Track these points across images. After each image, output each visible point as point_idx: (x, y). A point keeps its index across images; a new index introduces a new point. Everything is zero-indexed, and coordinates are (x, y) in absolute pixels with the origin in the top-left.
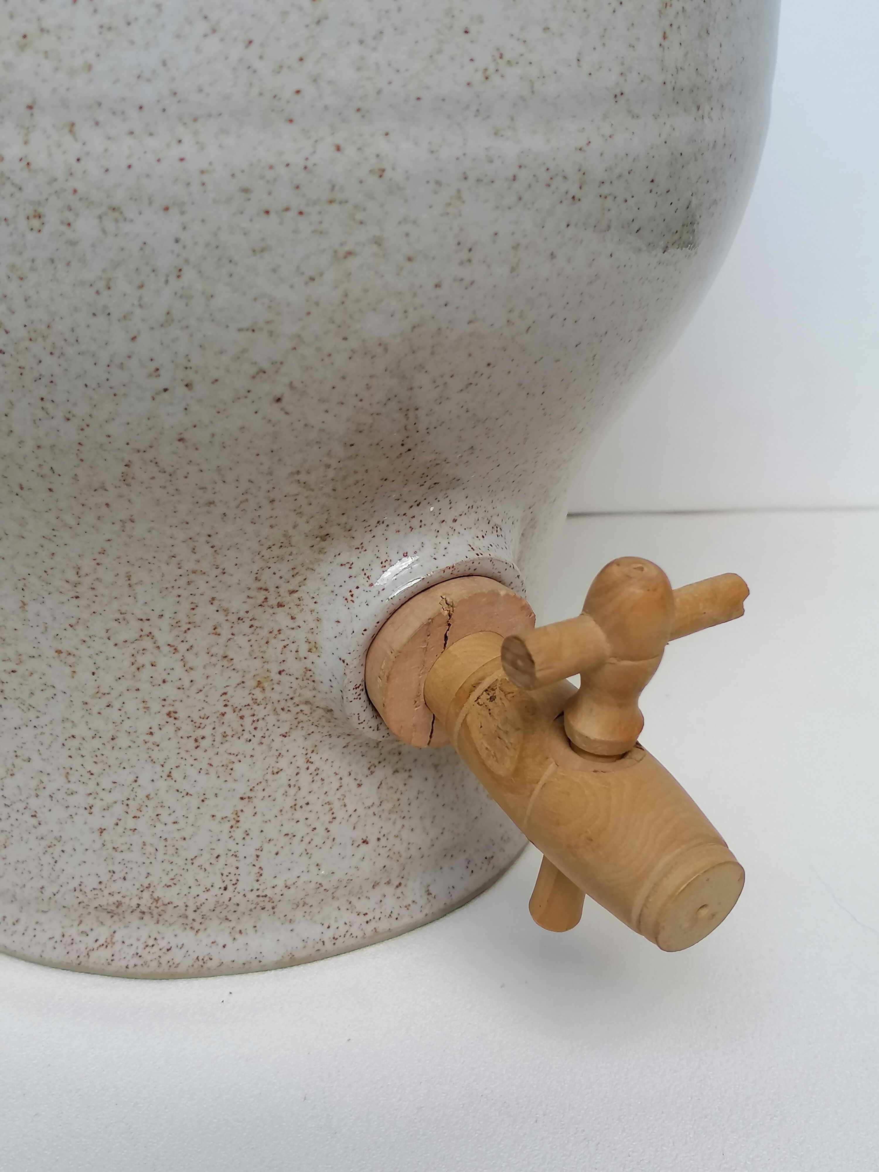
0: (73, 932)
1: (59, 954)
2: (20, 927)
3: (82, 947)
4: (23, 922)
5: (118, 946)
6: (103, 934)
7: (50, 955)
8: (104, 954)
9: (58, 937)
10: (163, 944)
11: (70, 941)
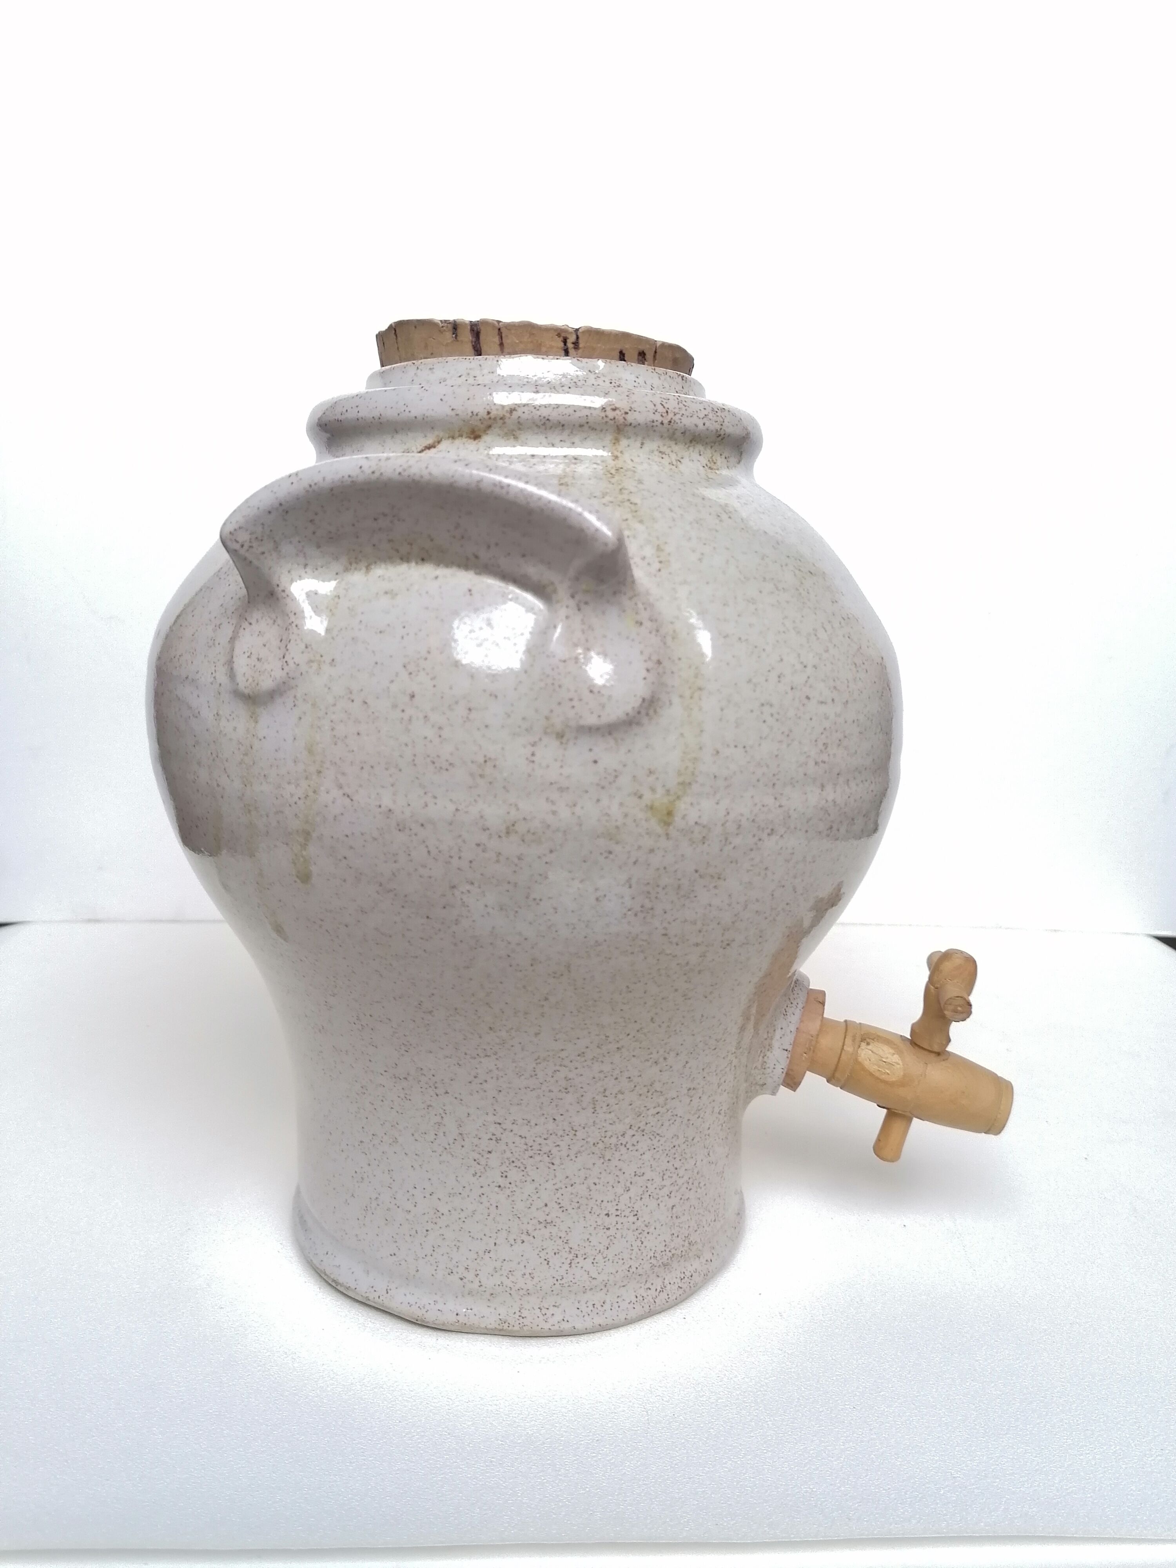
0: (642, 1292)
1: (639, 1310)
2: (607, 1306)
3: (650, 1298)
4: (608, 1301)
5: (669, 1287)
6: (658, 1283)
7: (632, 1314)
8: (663, 1296)
9: (634, 1299)
10: (688, 1274)
11: (642, 1299)
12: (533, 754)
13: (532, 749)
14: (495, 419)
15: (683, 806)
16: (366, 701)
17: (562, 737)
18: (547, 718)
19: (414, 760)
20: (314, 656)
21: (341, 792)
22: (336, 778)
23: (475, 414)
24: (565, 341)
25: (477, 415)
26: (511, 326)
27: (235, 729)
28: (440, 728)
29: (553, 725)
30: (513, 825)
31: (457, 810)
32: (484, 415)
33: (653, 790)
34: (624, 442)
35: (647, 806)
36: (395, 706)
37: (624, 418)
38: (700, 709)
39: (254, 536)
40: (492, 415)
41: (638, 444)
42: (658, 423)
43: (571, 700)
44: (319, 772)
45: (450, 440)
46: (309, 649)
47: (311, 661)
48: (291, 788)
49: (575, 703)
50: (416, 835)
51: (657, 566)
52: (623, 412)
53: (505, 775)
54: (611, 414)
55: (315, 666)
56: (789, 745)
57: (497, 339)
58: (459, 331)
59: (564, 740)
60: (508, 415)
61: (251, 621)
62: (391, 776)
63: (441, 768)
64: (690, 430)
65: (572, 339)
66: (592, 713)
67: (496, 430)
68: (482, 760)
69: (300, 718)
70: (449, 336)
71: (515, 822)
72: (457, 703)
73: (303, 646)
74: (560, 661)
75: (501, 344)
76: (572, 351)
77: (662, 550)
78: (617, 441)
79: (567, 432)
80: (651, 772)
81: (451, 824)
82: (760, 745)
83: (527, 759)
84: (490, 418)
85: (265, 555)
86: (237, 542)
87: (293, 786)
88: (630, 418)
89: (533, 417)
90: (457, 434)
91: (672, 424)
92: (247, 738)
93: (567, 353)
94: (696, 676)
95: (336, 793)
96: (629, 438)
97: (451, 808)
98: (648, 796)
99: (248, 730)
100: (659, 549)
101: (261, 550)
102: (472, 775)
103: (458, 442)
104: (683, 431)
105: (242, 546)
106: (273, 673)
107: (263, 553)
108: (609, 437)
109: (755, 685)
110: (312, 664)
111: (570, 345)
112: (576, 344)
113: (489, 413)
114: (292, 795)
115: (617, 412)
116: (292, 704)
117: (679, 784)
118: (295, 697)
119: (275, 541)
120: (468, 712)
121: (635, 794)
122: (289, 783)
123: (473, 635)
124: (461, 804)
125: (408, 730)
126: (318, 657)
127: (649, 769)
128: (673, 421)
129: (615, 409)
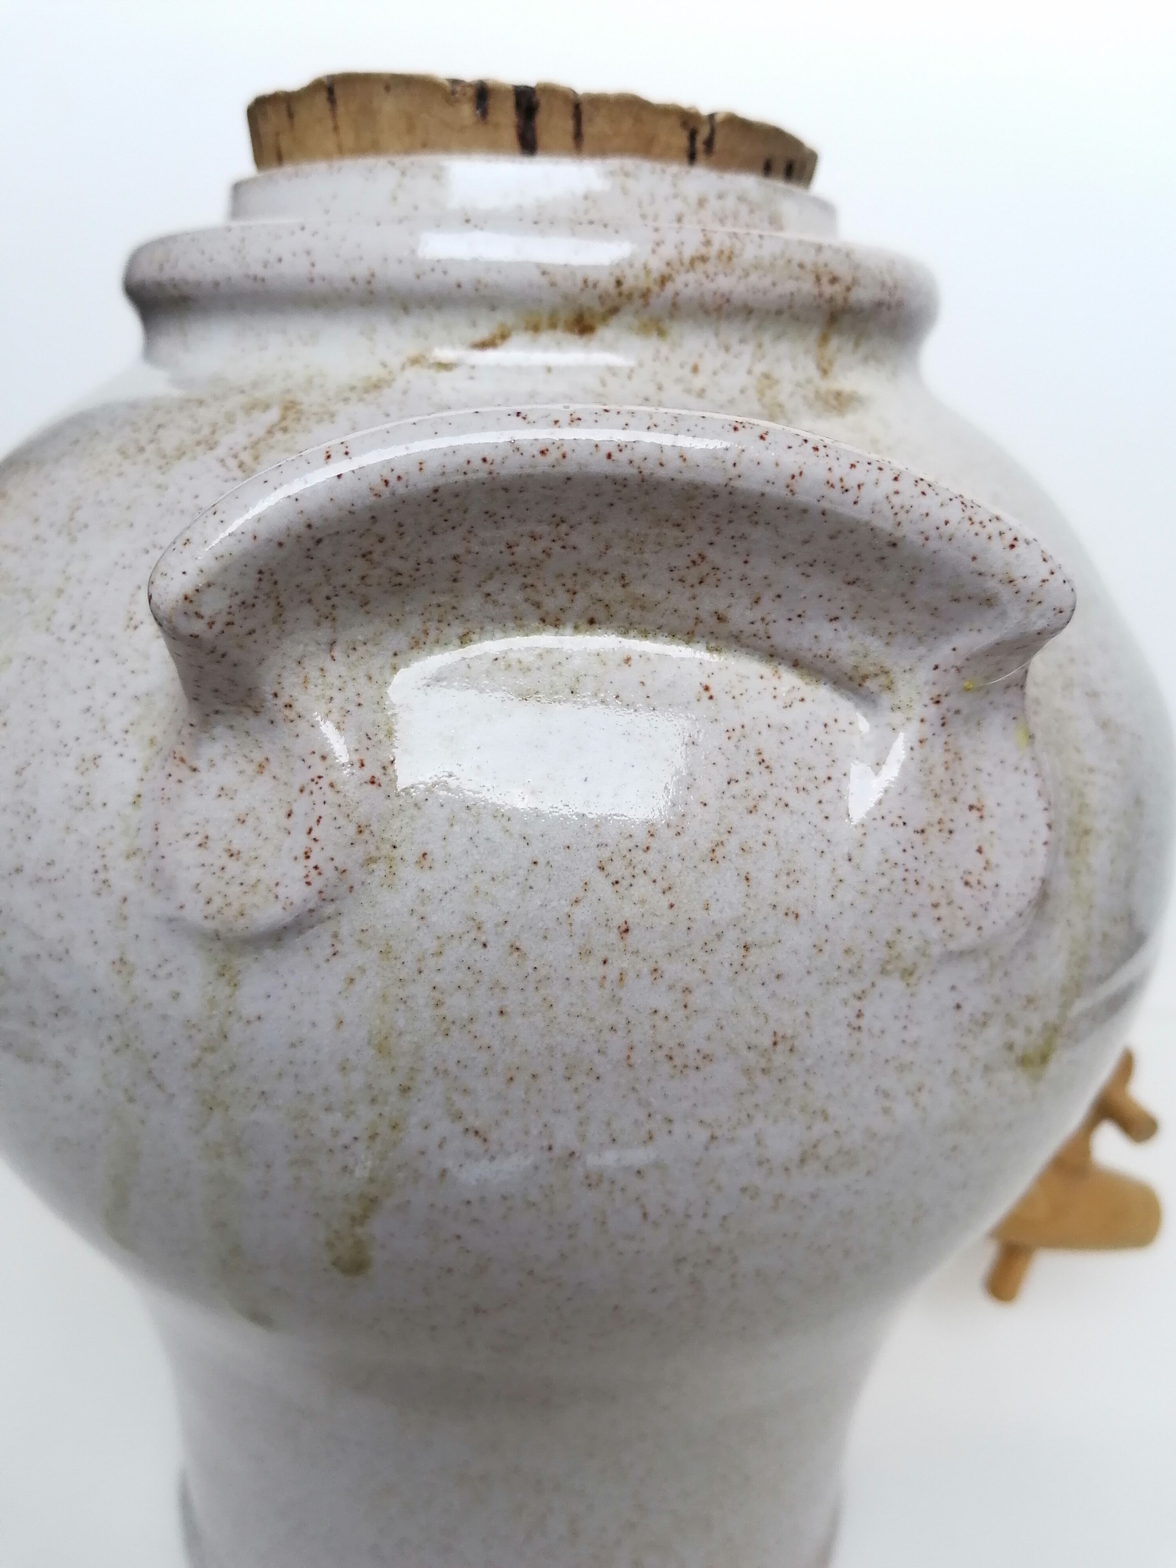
12: (859, 1015)
13: (857, 1005)
14: (630, 296)
16: (517, 944)
17: (911, 974)
18: (889, 945)
19: (629, 1057)
20: (378, 848)
21: (459, 1127)
22: (448, 1099)
23: (590, 284)
24: (693, 136)
25: (595, 286)
26: (598, 102)
27: (176, 996)
28: (687, 990)
29: (899, 956)
30: (815, 1146)
31: (713, 1137)
32: (611, 286)
33: (1028, 1030)
34: (834, 342)
35: (1017, 1059)
36: (585, 953)
37: (845, 299)
38: (1089, 869)
39: (237, 600)
40: (626, 287)
43: (935, 906)
44: (405, 1090)
45: (530, 333)
46: (366, 835)
47: (371, 860)
48: (335, 1119)
49: (943, 911)
50: (623, 1190)
52: (845, 286)
53: (809, 1061)
54: (828, 290)
55: (380, 868)
57: (570, 125)
58: (491, 102)
59: (912, 980)
60: (655, 289)
61: (196, 764)
62: (576, 1090)
63: (686, 1066)
65: (704, 133)
66: (968, 925)
67: (626, 317)
68: (767, 1041)
69: (352, 980)
70: (467, 111)
71: (819, 1141)
72: (719, 936)
73: (352, 830)
75: (578, 136)
76: (701, 156)
78: (824, 339)
79: (753, 323)
80: (1029, 1001)
81: (697, 1164)
83: (849, 1025)
84: (620, 294)
85: (254, 636)
86: (198, 615)
87: (339, 1115)
88: (853, 296)
89: (702, 294)
90: (545, 320)
92: (210, 1017)
93: (692, 157)
94: (1081, 810)
95: (443, 1127)
97: (702, 1135)
98: (1022, 1042)
99: (212, 1002)
101: (249, 625)
102: (747, 1072)
103: (546, 337)
105: (211, 624)
106: (281, 891)
107: (251, 632)
108: (815, 334)
110: (374, 866)
111: (700, 145)
112: (709, 143)
113: (619, 283)
114: (336, 1133)
115: (836, 286)
116: (329, 951)
117: (1060, 1007)
118: (335, 936)
119: (279, 604)
120: (743, 952)
121: (1005, 1045)
122: (328, 1109)
123: (735, 789)
124: (720, 1126)
125: (616, 1000)
126: (386, 849)
129: (834, 280)
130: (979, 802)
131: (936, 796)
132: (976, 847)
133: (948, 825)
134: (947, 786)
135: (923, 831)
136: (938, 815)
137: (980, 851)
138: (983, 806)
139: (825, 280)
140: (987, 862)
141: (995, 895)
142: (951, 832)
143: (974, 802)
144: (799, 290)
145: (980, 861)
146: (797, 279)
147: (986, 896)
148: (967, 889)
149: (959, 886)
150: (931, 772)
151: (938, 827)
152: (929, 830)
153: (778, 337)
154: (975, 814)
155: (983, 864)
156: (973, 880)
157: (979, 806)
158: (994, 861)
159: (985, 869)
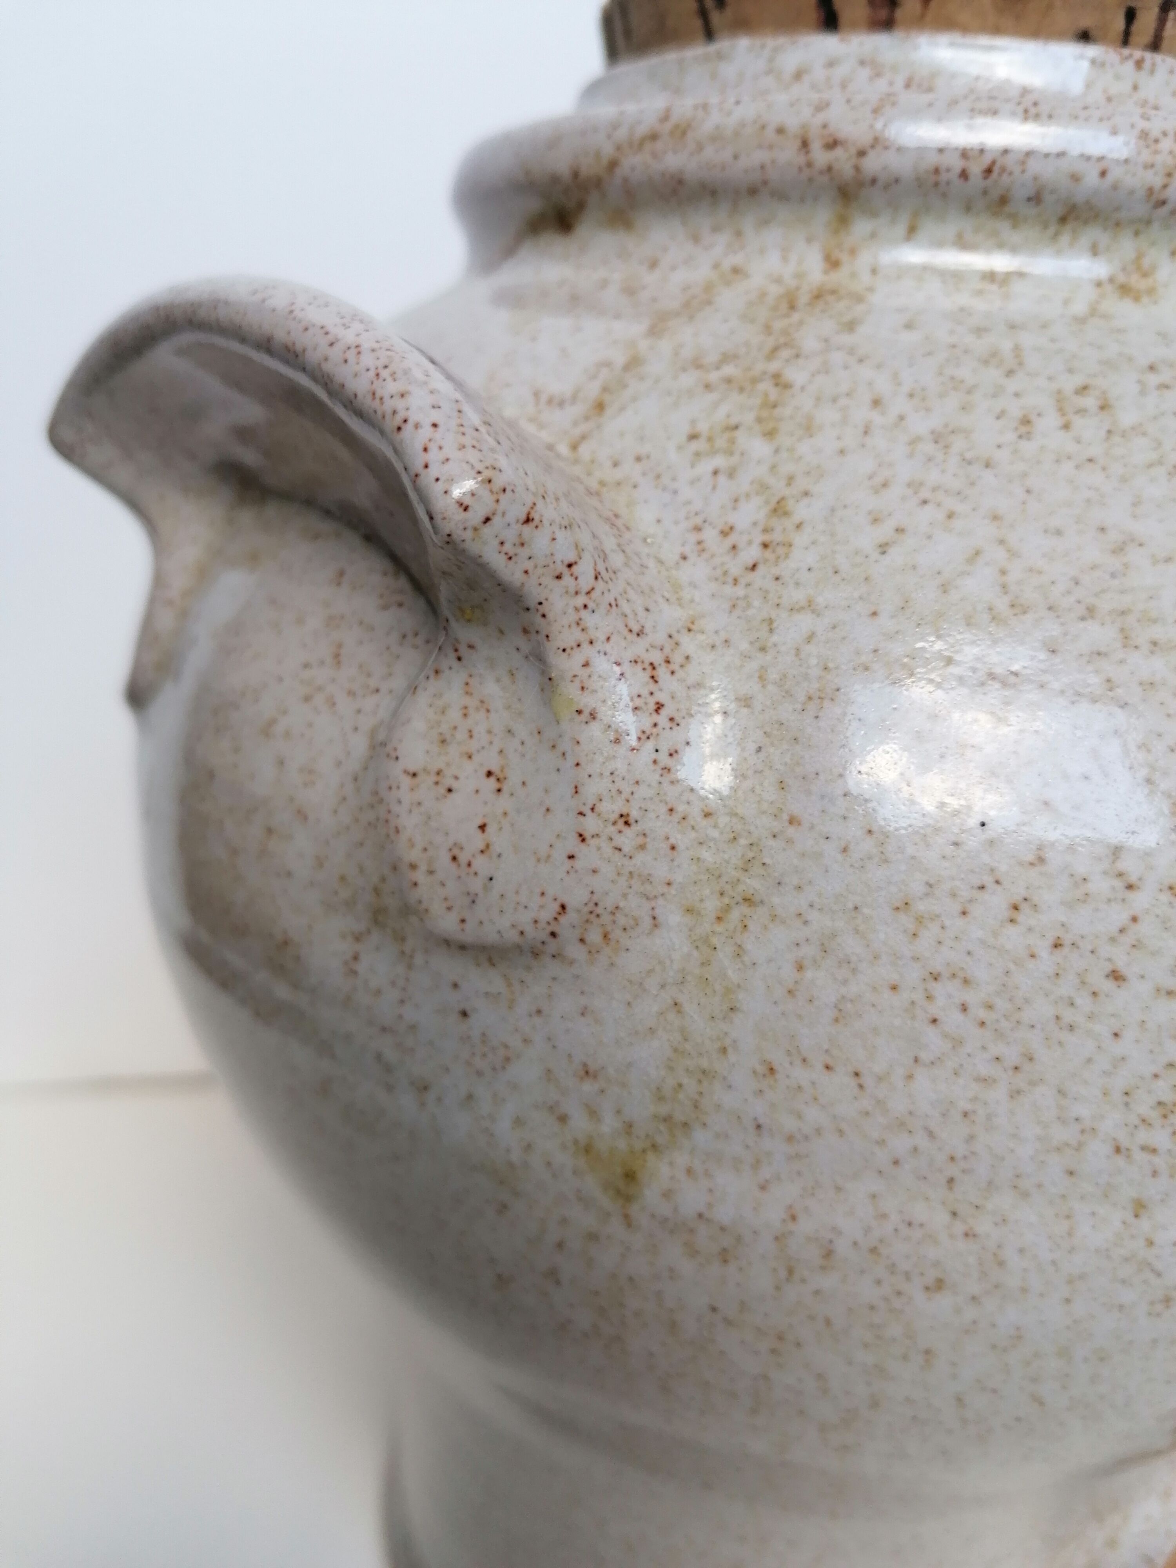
12: (356, 958)
13: (354, 946)
15: (664, 1170)
18: (377, 891)
33: (593, 1113)
34: (861, 227)
35: (576, 1142)
37: (857, 169)
38: (739, 953)
41: (901, 229)
42: (954, 175)
51: (752, 553)
52: (853, 151)
54: (820, 157)
56: (1015, 1094)
64: (1053, 192)
66: (449, 909)
74: (406, 772)
77: (786, 514)
78: (843, 222)
79: (723, 207)
80: (587, 1073)
82: (910, 1077)
83: (344, 963)
88: (872, 164)
91: (995, 174)
94: (746, 866)
96: (874, 214)
98: (580, 1123)
100: (779, 509)
104: (1031, 192)
108: (823, 215)
109: (920, 920)
115: (839, 152)
117: (655, 1117)
121: (551, 1109)
127: (585, 1065)
128: (996, 170)
129: (833, 144)
130: (502, 771)
131: (443, 741)
132: (480, 822)
133: (449, 782)
134: (461, 735)
135: (414, 775)
136: (439, 764)
137: (482, 827)
138: (505, 778)
139: (816, 147)
140: (488, 846)
141: (486, 888)
142: (450, 790)
143: (495, 769)
144: (773, 162)
145: (479, 840)
146: (771, 147)
147: (476, 885)
148: (453, 866)
149: (446, 858)
150: (443, 712)
151: (434, 778)
152: (422, 777)
153: (765, 222)
154: (492, 783)
155: (481, 846)
156: (463, 858)
157: (501, 776)
158: (496, 848)
159: (482, 852)
